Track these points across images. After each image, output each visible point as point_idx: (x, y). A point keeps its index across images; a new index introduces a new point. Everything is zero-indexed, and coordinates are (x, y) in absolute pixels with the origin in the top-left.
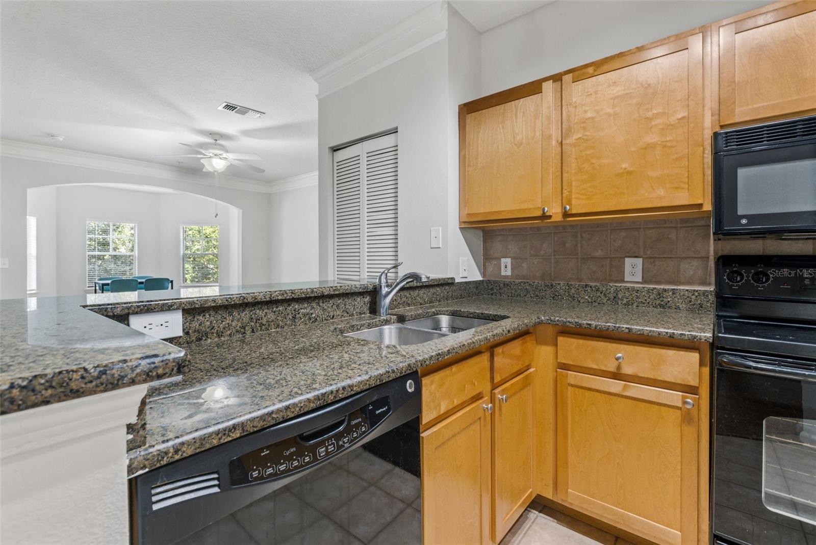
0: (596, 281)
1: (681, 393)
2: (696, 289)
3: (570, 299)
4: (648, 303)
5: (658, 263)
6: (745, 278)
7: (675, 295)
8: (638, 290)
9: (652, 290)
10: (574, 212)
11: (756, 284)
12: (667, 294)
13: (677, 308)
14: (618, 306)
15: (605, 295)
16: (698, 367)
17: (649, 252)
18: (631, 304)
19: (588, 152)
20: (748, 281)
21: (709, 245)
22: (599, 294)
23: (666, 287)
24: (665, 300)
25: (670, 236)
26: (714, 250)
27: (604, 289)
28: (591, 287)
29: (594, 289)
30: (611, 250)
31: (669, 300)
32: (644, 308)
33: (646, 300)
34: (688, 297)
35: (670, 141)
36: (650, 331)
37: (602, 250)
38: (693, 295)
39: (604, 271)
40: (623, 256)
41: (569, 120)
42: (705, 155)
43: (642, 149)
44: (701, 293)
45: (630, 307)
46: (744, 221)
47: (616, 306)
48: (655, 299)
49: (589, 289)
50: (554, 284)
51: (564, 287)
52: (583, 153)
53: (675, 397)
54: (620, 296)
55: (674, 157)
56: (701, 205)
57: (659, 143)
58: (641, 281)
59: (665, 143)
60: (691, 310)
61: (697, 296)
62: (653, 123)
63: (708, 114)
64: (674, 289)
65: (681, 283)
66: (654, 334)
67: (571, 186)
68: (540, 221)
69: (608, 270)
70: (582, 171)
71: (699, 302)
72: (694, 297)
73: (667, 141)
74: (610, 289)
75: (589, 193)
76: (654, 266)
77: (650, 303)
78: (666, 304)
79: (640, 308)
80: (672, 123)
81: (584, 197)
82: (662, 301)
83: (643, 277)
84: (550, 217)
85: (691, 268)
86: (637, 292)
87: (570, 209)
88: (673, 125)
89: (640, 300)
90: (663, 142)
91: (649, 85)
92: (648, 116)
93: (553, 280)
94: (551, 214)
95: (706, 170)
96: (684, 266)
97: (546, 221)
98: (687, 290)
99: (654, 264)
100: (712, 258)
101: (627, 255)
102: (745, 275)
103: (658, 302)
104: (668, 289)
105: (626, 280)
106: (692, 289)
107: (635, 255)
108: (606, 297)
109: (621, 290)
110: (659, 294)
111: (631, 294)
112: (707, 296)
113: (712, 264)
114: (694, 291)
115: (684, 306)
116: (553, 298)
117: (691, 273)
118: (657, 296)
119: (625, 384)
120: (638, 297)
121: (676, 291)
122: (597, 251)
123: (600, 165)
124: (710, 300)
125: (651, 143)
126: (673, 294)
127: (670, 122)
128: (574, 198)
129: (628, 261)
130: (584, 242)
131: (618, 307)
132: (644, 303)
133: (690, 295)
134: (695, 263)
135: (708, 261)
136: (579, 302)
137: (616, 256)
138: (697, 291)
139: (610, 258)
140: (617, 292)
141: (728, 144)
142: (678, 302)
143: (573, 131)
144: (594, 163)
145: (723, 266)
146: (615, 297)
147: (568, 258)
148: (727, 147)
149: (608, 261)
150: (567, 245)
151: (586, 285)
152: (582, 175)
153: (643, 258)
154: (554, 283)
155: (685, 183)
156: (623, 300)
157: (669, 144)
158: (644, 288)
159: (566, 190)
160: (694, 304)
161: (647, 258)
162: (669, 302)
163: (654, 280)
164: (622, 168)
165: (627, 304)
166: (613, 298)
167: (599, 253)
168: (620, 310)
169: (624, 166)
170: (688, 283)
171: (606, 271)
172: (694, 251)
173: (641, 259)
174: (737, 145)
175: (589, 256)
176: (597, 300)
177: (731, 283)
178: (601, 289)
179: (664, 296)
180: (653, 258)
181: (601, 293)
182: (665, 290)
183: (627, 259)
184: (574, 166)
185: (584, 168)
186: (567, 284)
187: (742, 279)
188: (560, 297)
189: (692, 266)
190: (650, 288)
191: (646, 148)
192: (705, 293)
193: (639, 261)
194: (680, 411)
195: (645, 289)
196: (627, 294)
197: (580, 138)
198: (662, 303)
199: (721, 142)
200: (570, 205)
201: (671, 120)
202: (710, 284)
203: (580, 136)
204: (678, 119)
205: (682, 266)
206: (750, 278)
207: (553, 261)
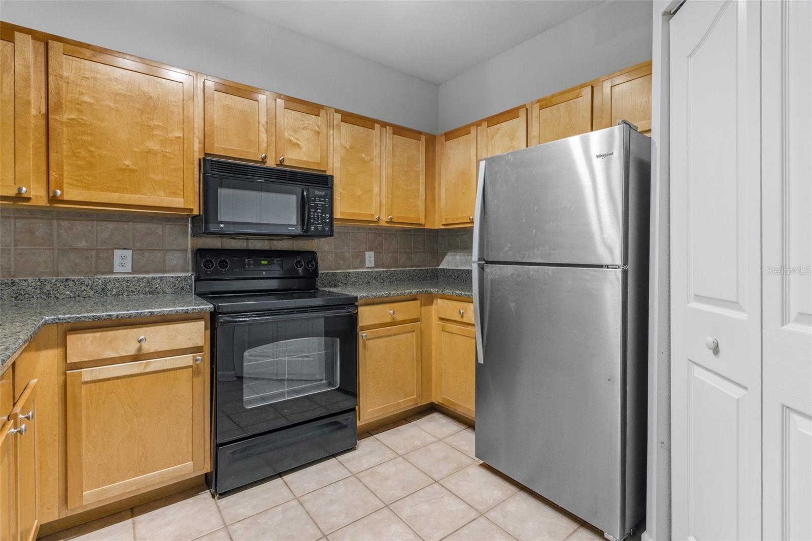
0: (79, 274)
1: (192, 355)
2: (179, 275)
3: (43, 296)
4: (139, 291)
5: (146, 254)
6: (215, 265)
7: (162, 282)
8: (128, 280)
9: (142, 279)
10: (66, 198)
11: (221, 269)
12: (156, 282)
13: (164, 292)
14: (106, 297)
15: (92, 288)
16: (204, 331)
17: (138, 245)
18: (120, 294)
19: (85, 138)
20: (216, 267)
21: (187, 240)
22: (84, 287)
23: (155, 276)
24: (154, 287)
25: (157, 231)
26: (191, 244)
27: (90, 282)
28: (73, 281)
29: (77, 283)
30: (97, 242)
31: (157, 286)
32: (134, 296)
33: (136, 289)
34: (173, 282)
35: (169, 152)
36: (170, 311)
37: (87, 241)
38: (176, 281)
39: (89, 263)
40: (111, 248)
41: (58, 93)
42: (195, 172)
43: (145, 152)
44: (183, 278)
45: (120, 296)
46: (222, 226)
47: (105, 297)
48: (145, 287)
49: (71, 283)
50: (18, 281)
51: (34, 284)
52: (79, 137)
53: (187, 360)
54: (109, 288)
55: (173, 167)
56: (191, 210)
57: (160, 151)
58: (130, 271)
59: (165, 153)
60: (175, 293)
61: (179, 281)
62: (154, 133)
63: (196, 141)
64: (162, 277)
65: (165, 271)
66: (173, 313)
67: (62, 168)
68: (11, 203)
69: (94, 262)
70: (77, 155)
71: (181, 286)
72: (177, 282)
73: (166, 152)
74: (98, 282)
75: (86, 181)
76: (143, 257)
77: (140, 291)
78: (155, 290)
79: (130, 296)
80: (171, 138)
81: (79, 184)
82: (151, 288)
83: (132, 268)
84: (29, 199)
85: (174, 259)
86: (127, 282)
87: (62, 194)
88: (171, 140)
89: (130, 289)
90: (162, 151)
91: (151, 97)
92: (150, 125)
93: (14, 276)
94: (31, 197)
95: (195, 183)
96: (169, 256)
97: (20, 203)
98: (172, 277)
99: (142, 256)
100: (189, 250)
101: (117, 246)
102: (214, 263)
103: (147, 289)
104: (157, 277)
105: (114, 271)
106: (176, 275)
107: (125, 247)
108: (93, 290)
109: (110, 281)
110: (149, 282)
111: (121, 285)
112: (187, 280)
113: (189, 255)
114: (178, 277)
115: (169, 290)
116: (16, 298)
117: (175, 262)
118: (146, 284)
119: (146, 362)
120: (128, 287)
121: (163, 278)
122: (81, 242)
123: (99, 155)
124: (189, 283)
125: (153, 150)
126: (161, 281)
127: (169, 137)
128: (67, 183)
129: (118, 253)
130: (62, 231)
131: (106, 300)
132: (134, 292)
133: (174, 280)
134: (178, 254)
135: (187, 253)
136: (58, 298)
137: (104, 248)
138: (180, 277)
139: (96, 249)
140: (105, 283)
141: (213, 169)
142: (165, 288)
143: (64, 108)
144: (92, 152)
145: (200, 257)
146: (103, 289)
147: (39, 249)
148: (211, 171)
149: (94, 253)
150: (37, 234)
151: (67, 279)
152: (77, 160)
153: (133, 250)
154: (17, 279)
155: (181, 190)
156: (112, 291)
157: (168, 155)
158: (134, 278)
159: (54, 172)
160: (178, 288)
161: (136, 250)
162: (157, 288)
163: (143, 270)
164: (124, 165)
165: (117, 294)
166: (101, 290)
167: (83, 244)
168: (109, 301)
169: (127, 163)
170: (173, 271)
171: (91, 262)
172: (176, 245)
173: (130, 252)
174: (218, 171)
175: (71, 247)
176: (82, 294)
177: (206, 269)
178: (86, 282)
179: (153, 283)
180: (142, 250)
181: (87, 286)
182: (154, 278)
183: (116, 251)
184: (65, 147)
185: (80, 153)
186: (39, 279)
187: (213, 266)
188: (27, 295)
189: (175, 257)
190: (140, 277)
191: (148, 152)
192: (185, 278)
193: (129, 253)
194: (191, 369)
195: (136, 278)
196: (117, 285)
197: (74, 119)
198: (151, 290)
199: (209, 167)
200: (62, 190)
201: (169, 136)
202: (188, 271)
203: (74, 117)
204: (176, 137)
205: (167, 257)
206: (217, 265)
207: (12, 251)
